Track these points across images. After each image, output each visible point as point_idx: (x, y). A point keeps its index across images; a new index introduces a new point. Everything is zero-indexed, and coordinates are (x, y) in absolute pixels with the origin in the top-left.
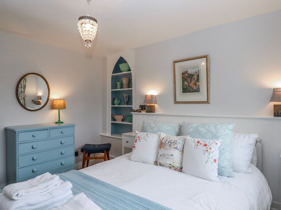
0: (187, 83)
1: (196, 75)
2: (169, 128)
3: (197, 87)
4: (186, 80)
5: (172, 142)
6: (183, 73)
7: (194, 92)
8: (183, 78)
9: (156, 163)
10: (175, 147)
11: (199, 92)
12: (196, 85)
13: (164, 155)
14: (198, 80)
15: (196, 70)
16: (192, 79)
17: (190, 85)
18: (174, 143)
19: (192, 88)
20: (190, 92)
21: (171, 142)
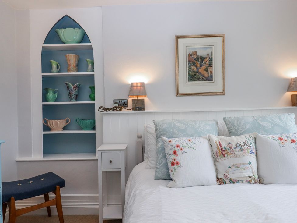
0: (195, 68)
1: (208, 58)
2: (208, 128)
3: (208, 74)
4: (194, 64)
5: (242, 144)
6: (189, 54)
7: (205, 81)
8: (189, 61)
9: (220, 181)
10: (250, 150)
11: (212, 80)
12: (207, 71)
13: (237, 166)
14: (210, 65)
15: (208, 51)
16: (202, 62)
17: (200, 70)
18: (246, 145)
19: (203, 76)
20: (199, 80)
21: (240, 145)
